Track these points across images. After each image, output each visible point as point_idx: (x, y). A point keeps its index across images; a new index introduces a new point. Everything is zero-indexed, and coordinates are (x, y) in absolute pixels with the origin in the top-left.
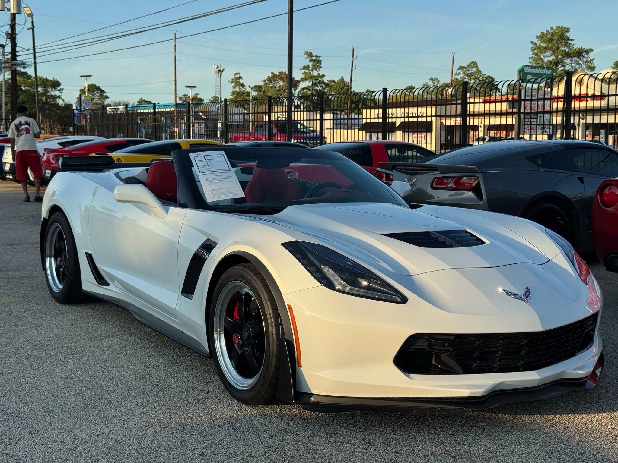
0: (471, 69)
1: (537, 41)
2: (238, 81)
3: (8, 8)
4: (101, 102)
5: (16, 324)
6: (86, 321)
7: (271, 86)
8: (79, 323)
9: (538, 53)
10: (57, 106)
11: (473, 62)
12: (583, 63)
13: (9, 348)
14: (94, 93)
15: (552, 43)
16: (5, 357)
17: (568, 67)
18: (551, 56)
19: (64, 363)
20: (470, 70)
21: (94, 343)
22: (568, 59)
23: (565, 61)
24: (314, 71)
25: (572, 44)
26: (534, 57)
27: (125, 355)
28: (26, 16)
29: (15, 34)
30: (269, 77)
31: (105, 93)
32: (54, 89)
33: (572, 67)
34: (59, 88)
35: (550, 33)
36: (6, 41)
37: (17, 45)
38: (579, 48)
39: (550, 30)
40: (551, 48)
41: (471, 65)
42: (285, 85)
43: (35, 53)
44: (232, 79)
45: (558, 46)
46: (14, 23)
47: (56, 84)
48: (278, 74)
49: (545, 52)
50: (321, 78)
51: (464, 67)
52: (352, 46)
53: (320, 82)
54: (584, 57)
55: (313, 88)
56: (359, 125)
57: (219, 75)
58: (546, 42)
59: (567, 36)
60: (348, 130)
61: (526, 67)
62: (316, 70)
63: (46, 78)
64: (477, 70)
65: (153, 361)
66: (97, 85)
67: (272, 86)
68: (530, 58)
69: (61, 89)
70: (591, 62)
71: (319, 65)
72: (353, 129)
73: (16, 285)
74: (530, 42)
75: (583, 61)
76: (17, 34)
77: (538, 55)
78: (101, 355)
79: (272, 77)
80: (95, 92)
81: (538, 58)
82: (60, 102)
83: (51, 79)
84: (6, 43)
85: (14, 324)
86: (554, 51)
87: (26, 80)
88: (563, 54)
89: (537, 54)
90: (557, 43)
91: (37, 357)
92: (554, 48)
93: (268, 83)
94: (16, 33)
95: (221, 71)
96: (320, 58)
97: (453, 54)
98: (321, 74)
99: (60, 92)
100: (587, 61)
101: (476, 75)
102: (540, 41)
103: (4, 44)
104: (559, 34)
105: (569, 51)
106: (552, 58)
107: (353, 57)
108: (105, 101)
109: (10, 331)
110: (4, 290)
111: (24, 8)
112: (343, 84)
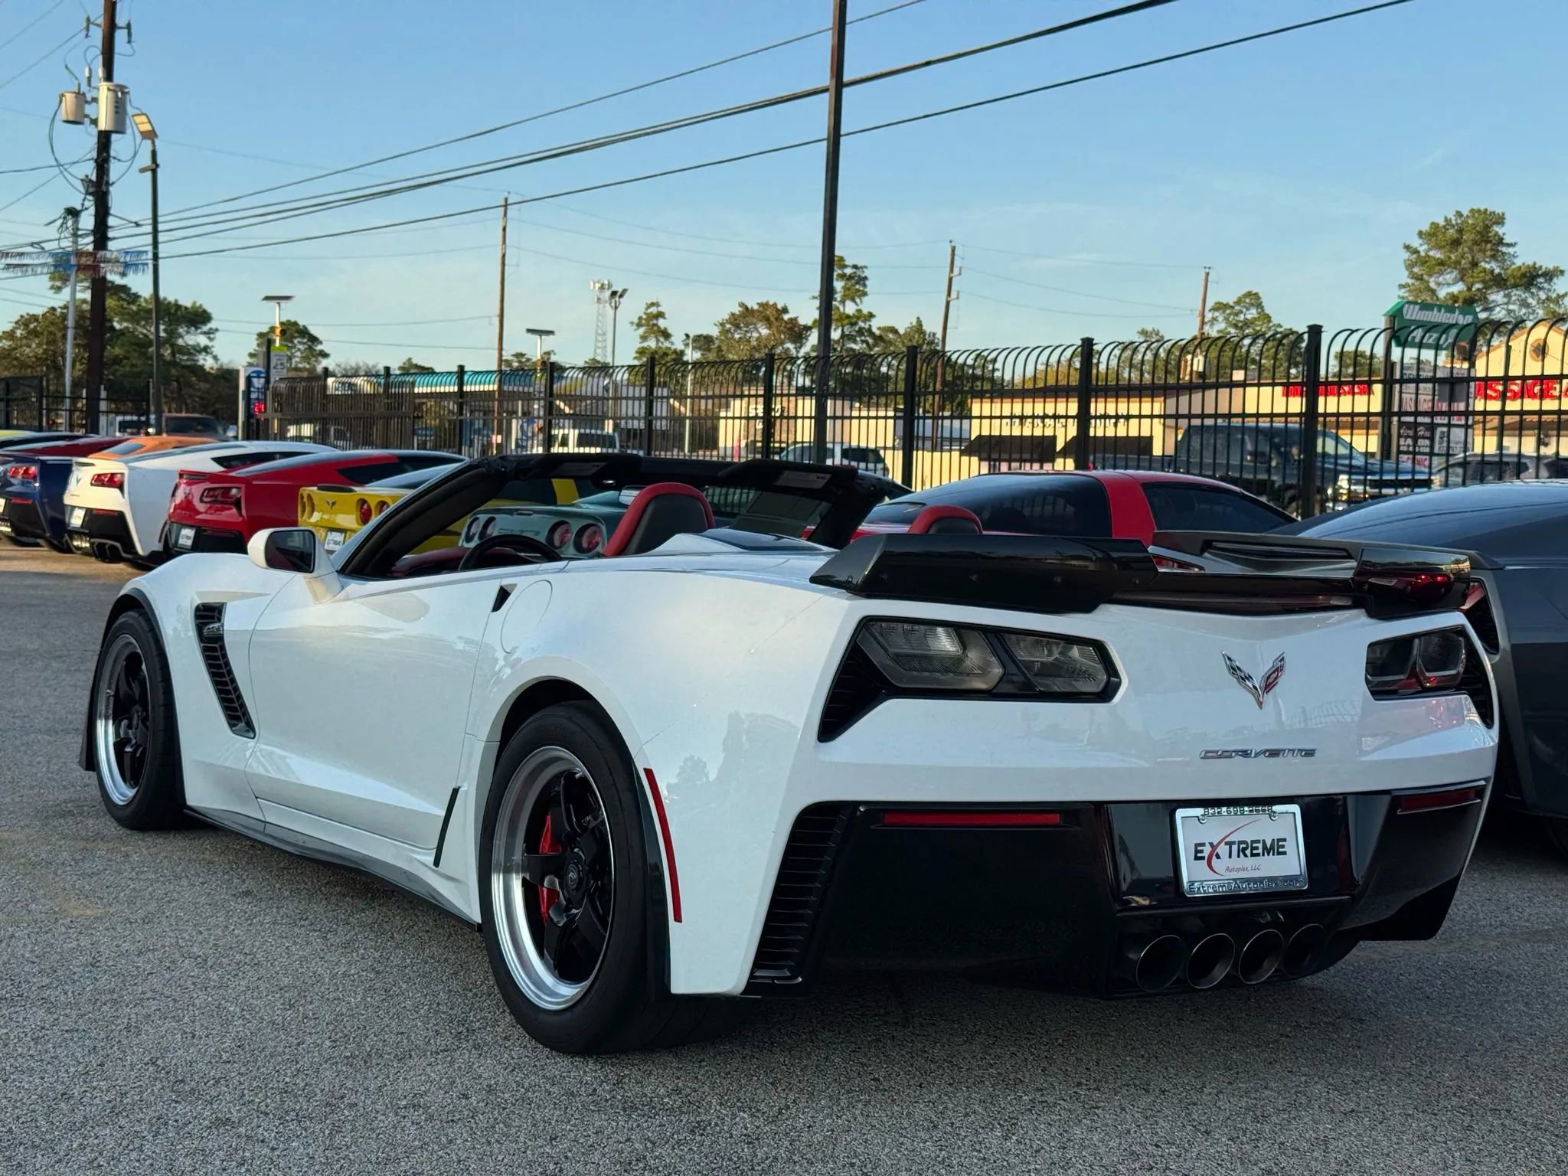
0: (1244, 310)
1: (1421, 245)
2: (655, 322)
3: (94, 117)
4: (308, 366)
5: (115, 996)
6: (331, 997)
7: (737, 336)
8: (309, 999)
9: (1422, 275)
10: (198, 371)
11: (1249, 294)
12: (1538, 303)
13: (95, 1088)
14: (292, 342)
15: (1460, 250)
16: (84, 1124)
17: (1499, 312)
18: (1455, 282)
19: (277, 1153)
20: (1242, 312)
21: (365, 1078)
22: (1498, 292)
23: (1492, 297)
24: (849, 303)
25: (1509, 253)
26: (1413, 284)
27: (472, 1129)
28: (139, 137)
29: (108, 184)
30: (733, 314)
31: (321, 343)
32: (193, 328)
33: (1510, 312)
34: (205, 328)
35: (1454, 226)
36: (84, 200)
37: (112, 212)
38: (1528, 266)
39: (1453, 218)
40: (1457, 263)
41: (1245, 302)
42: (774, 335)
43: (155, 232)
44: (640, 318)
45: (1473, 258)
46: (105, 155)
47: (198, 318)
48: (756, 307)
49: (1441, 273)
50: (864, 321)
51: (1228, 304)
52: (951, 242)
53: (861, 332)
54: (1540, 289)
55: (844, 345)
56: (961, 442)
57: (613, 304)
58: (1444, 247)
59: (1496, 234)
60: (935, 454)
61: (1407, 306)
62: (853, 300)
63: (176, 301)
64: (1259, 313)
65: (566, 1158)
66: (301, 323)
67: (740, 338)
68: (1401, 286)
69: (211, 329)
70: (1558, 302)
71: (861, 288)
72: (947, 451)
73: (110, 860)
74: (1402, 246)
75: (1539, 299)
76: (113, 183)
77: (1422, 279)
78: (395, 1127)
79: (740, 316)
80: (296, 341)
81: (1422, 287)
82: (208, 363)
83: (189, 304)
84: (83, 205)
85: (109, 996)
86: (1464, 269)
87: (125, 304)
88: (1487, 278)
89: (1419, 278)
90: (1471, 250)
91: (186, 1125)
92: (1463, 262)
93: (730, 329)
94: (111, 182)
95: (619, 294)
96: (863, 272)
97: (1207, 270)
98: (865, 312)
99: (210, 338)
100: (1548, 299)
101: (1258, 325)
102: (1428, 244)
103: (79, 208)
104: (1478, 229)
105: (1502, 272)
106: (1458, 288)
107: (952, 270)
108: (319, 363)
109: (95, 1021)
110: (75, 878)
111: (133, 116)
112: (919, 337)
